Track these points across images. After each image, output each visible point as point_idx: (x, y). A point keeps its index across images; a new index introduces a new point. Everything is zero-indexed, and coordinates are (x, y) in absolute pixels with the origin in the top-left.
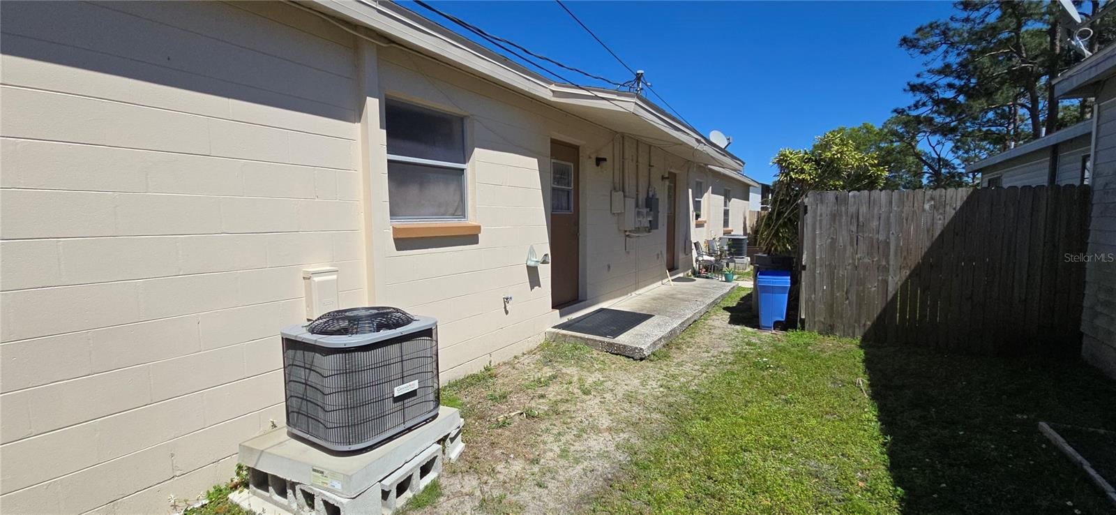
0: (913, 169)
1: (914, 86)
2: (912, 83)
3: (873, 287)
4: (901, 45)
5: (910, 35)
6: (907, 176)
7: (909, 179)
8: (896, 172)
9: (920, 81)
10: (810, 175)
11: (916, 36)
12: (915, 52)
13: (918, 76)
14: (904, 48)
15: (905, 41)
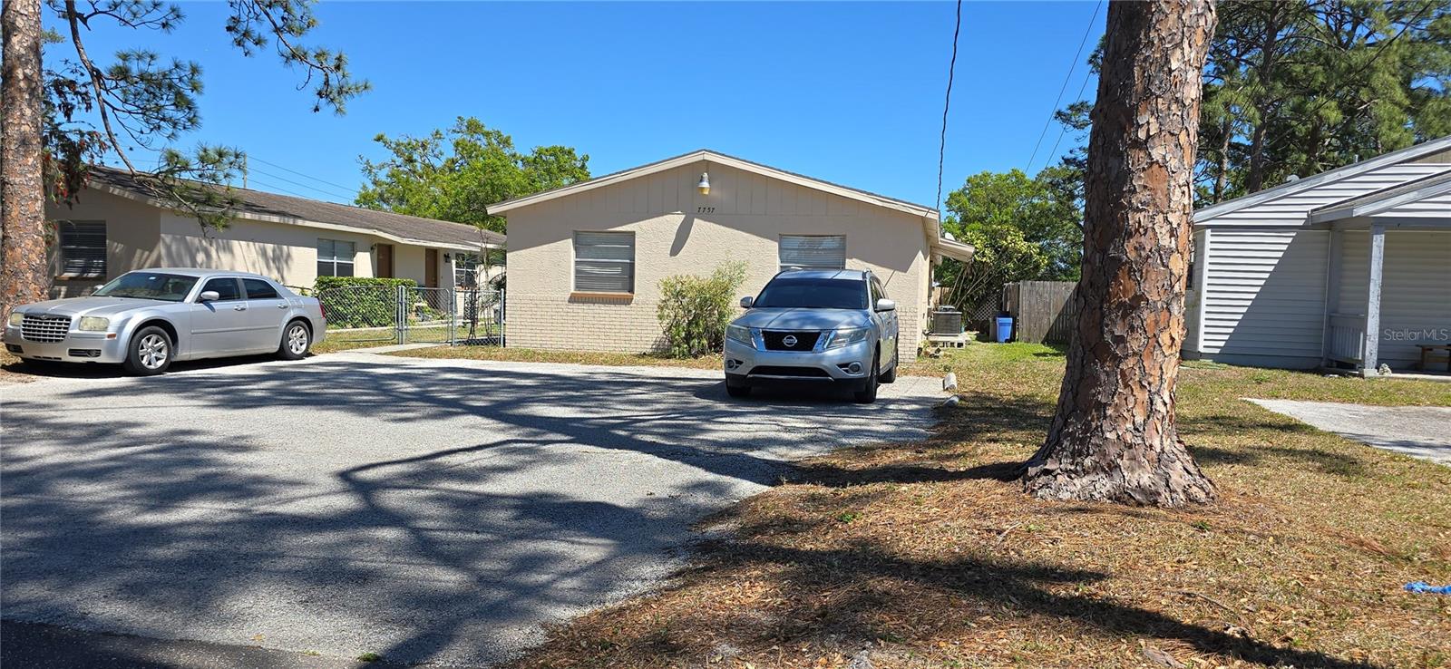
0: (1071, 237)
1: (1068, 160)
2: (1066, 157)
3: (1045, 321)
4: (1056, 118)
5: (1064, 109)
6: (1064, 245)
7: (1066, 249)
8: (1052, 239)
9: (1072, 156)
10: (990, 259)
11: (1069, 112)
12: (1069, 127)
13: (1071, 152)
14: (1058, 121)
15: (1059, 113)
